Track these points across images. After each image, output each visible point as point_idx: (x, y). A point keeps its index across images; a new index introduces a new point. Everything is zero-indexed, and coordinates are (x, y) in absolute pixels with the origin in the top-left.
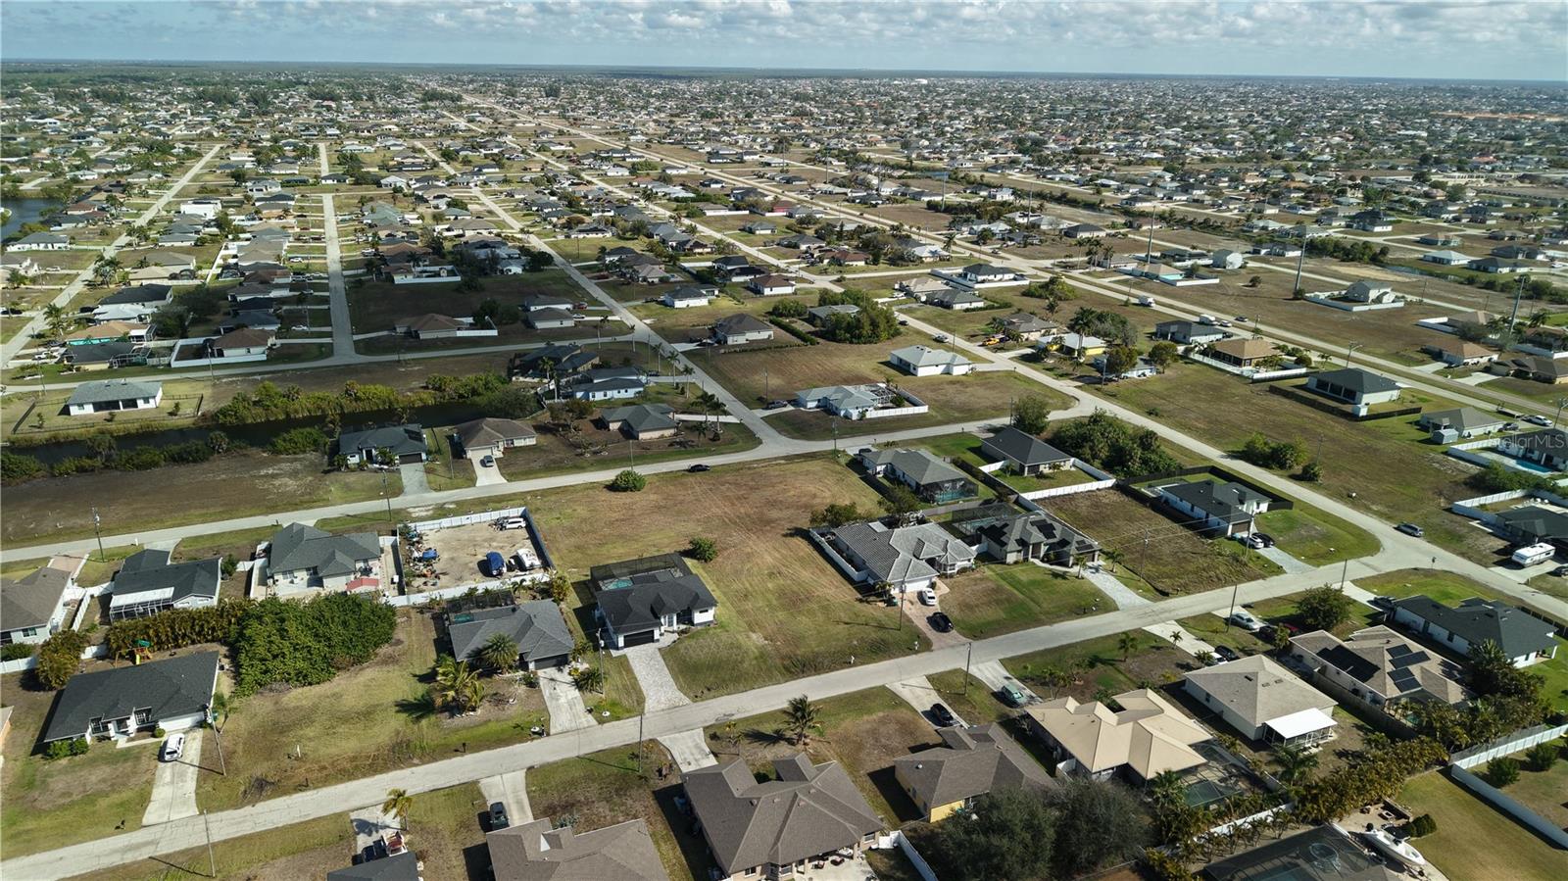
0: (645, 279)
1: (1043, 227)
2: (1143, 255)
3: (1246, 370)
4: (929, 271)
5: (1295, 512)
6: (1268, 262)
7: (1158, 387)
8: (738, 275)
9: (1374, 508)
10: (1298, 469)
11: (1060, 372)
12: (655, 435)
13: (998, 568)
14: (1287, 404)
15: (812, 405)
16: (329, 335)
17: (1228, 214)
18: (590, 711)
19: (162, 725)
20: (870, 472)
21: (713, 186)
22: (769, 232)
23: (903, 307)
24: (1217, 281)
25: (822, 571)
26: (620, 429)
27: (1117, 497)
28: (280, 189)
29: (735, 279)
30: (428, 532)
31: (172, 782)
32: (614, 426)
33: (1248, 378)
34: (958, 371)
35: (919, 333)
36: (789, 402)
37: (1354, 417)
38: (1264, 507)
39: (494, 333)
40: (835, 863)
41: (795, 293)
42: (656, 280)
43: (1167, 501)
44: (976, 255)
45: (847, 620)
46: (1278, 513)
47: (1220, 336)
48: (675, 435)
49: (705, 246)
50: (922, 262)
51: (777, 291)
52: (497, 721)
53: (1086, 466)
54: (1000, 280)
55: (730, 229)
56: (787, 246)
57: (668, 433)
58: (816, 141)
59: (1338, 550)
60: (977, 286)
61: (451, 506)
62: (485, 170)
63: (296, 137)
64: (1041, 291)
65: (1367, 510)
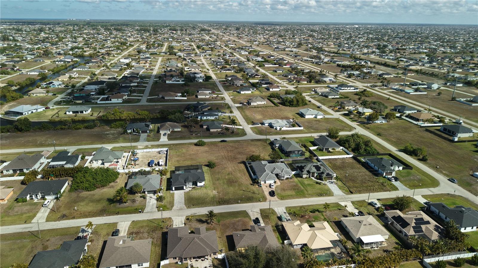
0: (236, 85)
1: (372, 73)
2: (403, 83)
3: (420, 123)
4: (327, 85)
5: (413, 171)
6: (449, 88)
7: (385, 127)
8: (264, 84)
9: (444, 172)
10: (421, 157)
11: (354, 120)
12: (215, 130)
13: (299, 179)
14: (430, 135)
15: (267, 125)
16: (142, 96)
17: (443, 71)
18: (157, 207)
19: (46, 197)
20: (274, 146)
21: (271, 57)
22: (281, 72)
23: (312, 96)
24: (426, 93)
25: (245, 174)
26: (206, 128)
27: (352, 161)
28: (149, 55)
29: (263, 86)
30: (140, 153)
31: (43, 212)
32: (205, 127)
33: (419, 125)
34: (319, 117)
35: (314, 105)
36: (260, 123)
37: (453, 141)
38: (401, 168)
39: (186, 98)
40: (202, 260)
41: (280, 91)
42: (239, 85)
43: (368, 163)
44: (345, 81)
45: (244, 190)
46: (406, 171)
47: (416, 111)
48: (221, 131)
49: (259, 76)
50: (326, 83)
51: (274, 90)
52: (131, 207)
53: (346, 150)
54: (349, 89)
55: (270, 71)
56: (285, 76)
57: (219, 130)
58: (311, 44)
59: (422, 185)
60: (340, 91)
61: (150, 146)
62: (207, 52)
63: (161, 41)
64: (360, 93)
65: (441, 172)
